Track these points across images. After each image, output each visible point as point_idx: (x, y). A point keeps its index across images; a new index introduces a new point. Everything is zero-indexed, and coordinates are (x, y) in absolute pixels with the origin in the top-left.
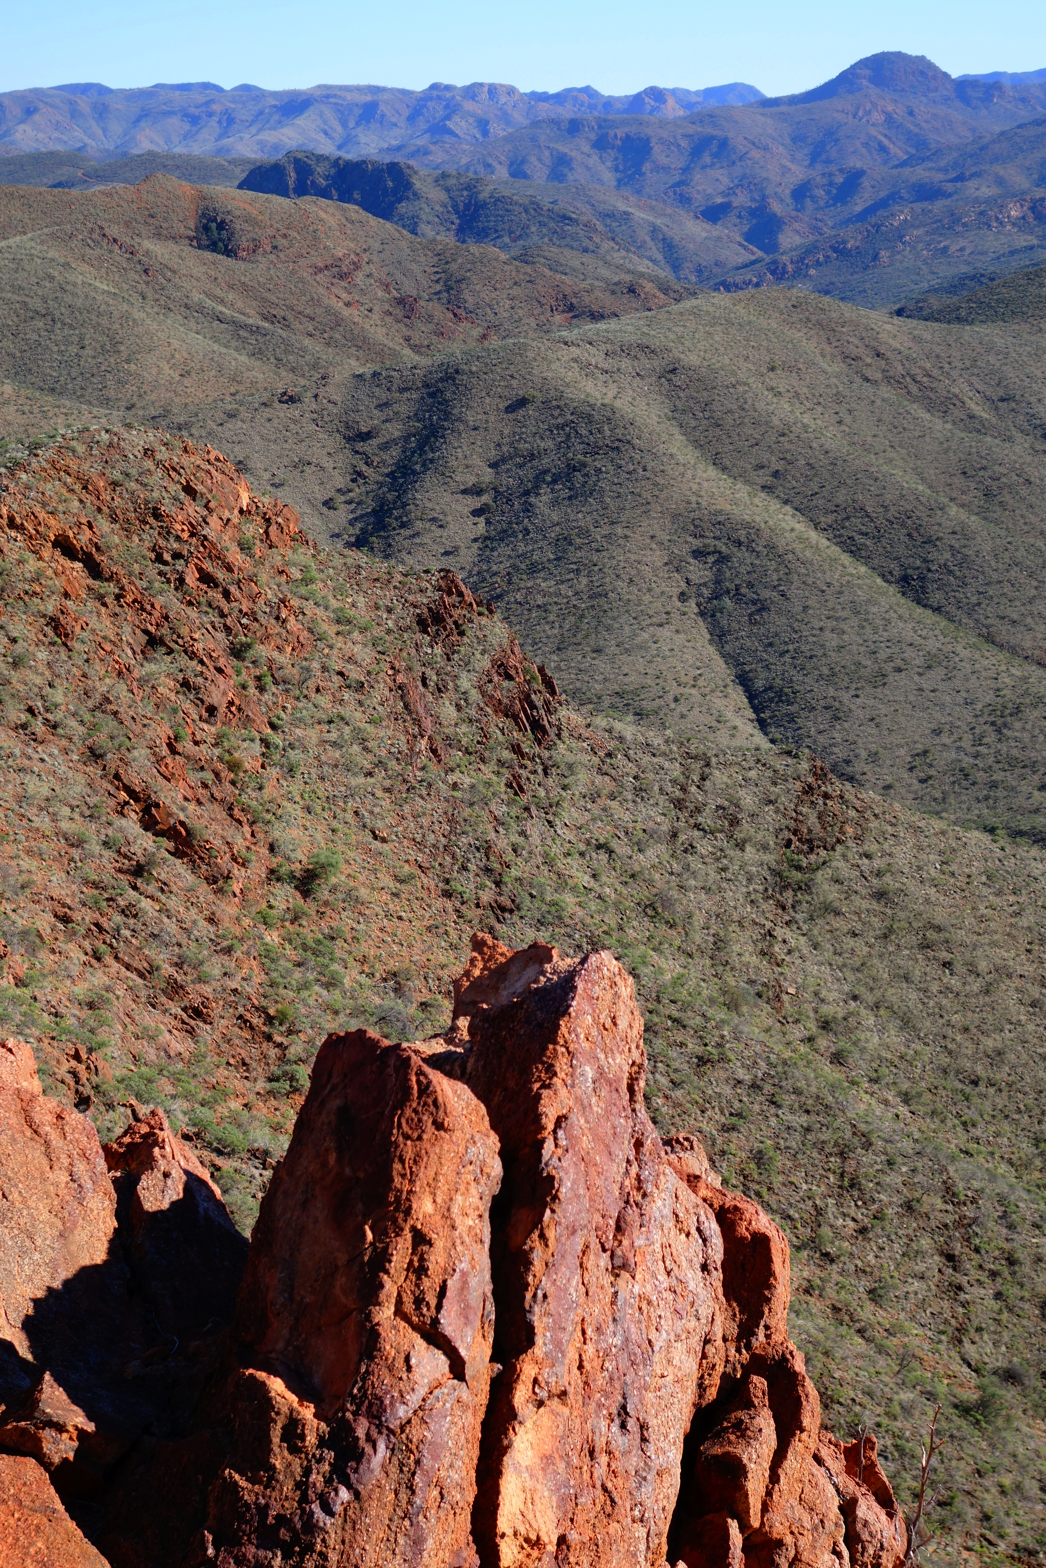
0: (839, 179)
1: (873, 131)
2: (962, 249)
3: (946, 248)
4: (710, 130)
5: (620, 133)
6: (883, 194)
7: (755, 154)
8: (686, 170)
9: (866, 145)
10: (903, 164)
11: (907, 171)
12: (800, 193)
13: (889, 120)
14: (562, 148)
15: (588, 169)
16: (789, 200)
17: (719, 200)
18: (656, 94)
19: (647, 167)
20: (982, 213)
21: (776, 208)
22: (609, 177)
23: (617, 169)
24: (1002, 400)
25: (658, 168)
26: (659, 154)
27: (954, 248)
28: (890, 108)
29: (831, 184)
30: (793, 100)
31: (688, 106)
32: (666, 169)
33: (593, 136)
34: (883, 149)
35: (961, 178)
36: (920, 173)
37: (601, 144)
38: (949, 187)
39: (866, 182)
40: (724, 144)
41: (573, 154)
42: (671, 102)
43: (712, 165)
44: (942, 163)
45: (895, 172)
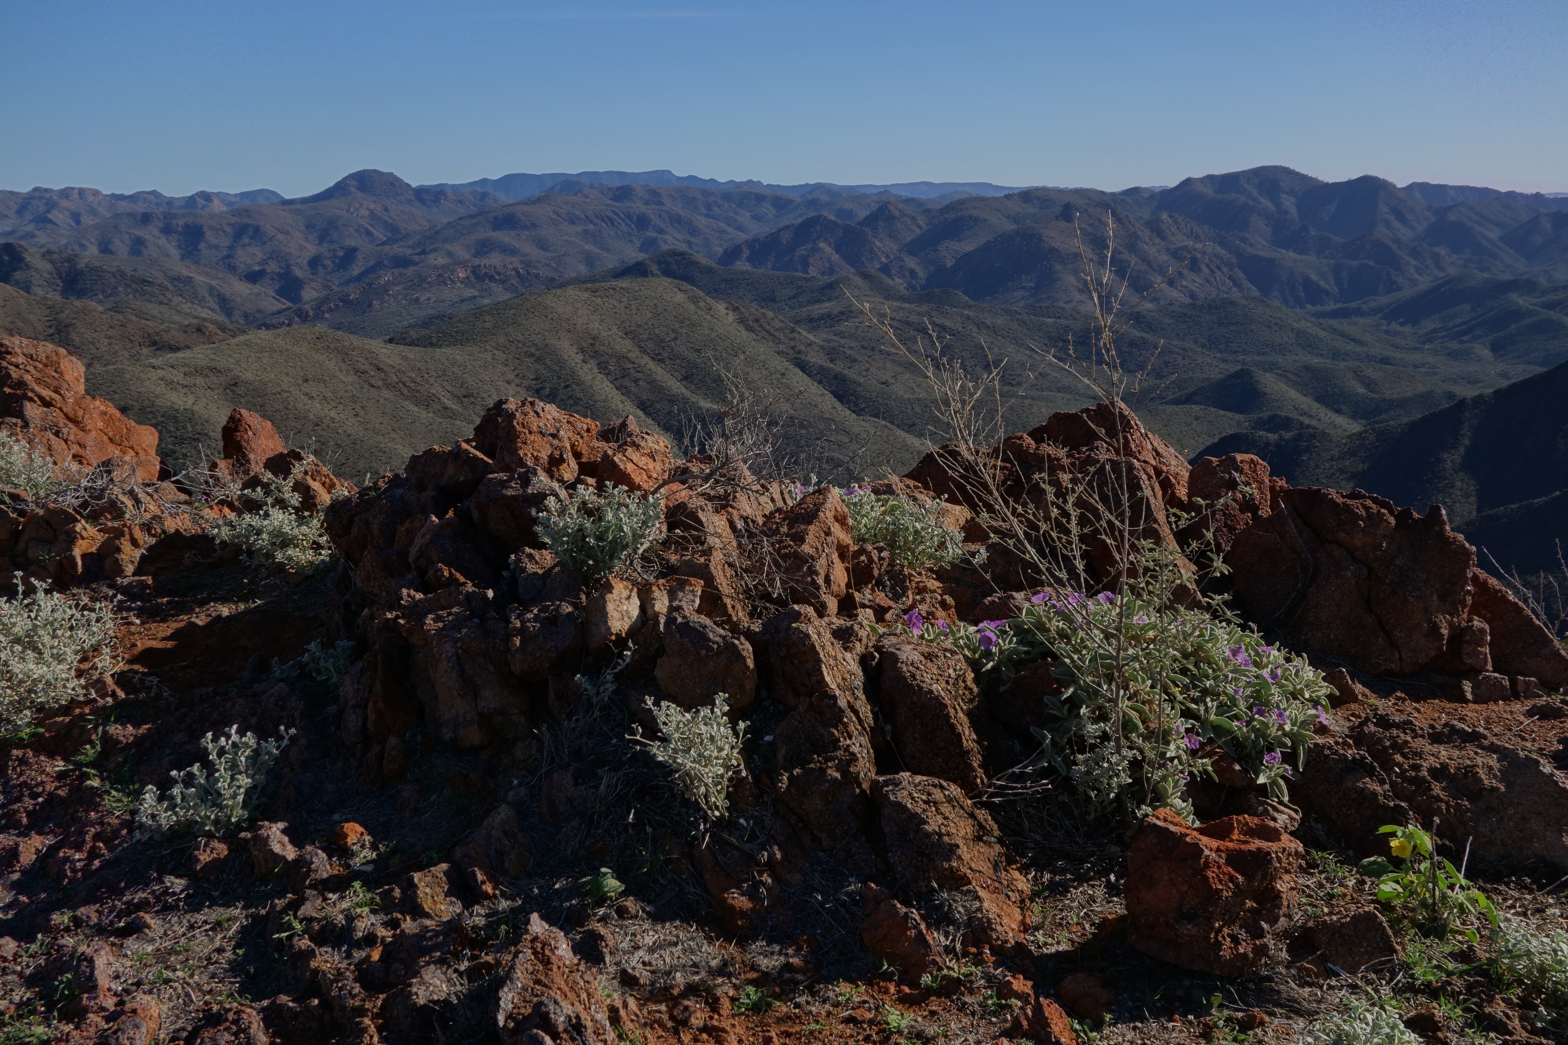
0: (341, 253)
1: (361, 222)
2: (429, 299)
3: (417, 299)
4: (246, 221)
5: (181, 222)
6: (371, 263)
7: (281, 237)
8: (231, 248)
9: (357, 231)
10: (384, 243)
11: (387, 248)
12: (314, 263)
13: (372, 215)
14: (139, 233)
15: (159, 247)
16: (307, 268)
17: (257, 268)
18: (206, 196)
19: (202, 246)
20: (440, 275)
21: (298, 273)
22: (175, 252)
23: (180, 247)
24: (465, 397)
25: (210, 247)
26: (210, 236)
27: (423, 298)
28: (372, 206)
29: (335, 256)
30: (304, 201)
31: (230, 204)
32: (216, 247)
33: (161, 225)
34: (369, 233)
35: (424, 252)
36: (396, 249)
37: (167, 230)
38: (416, 258)
39: (359, 256)
40: (257, 229)
41: (147, 237)
42: (216, 201)
43: (250, 245)
44: (411, 243)
45: (379, 248)
